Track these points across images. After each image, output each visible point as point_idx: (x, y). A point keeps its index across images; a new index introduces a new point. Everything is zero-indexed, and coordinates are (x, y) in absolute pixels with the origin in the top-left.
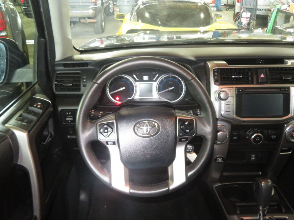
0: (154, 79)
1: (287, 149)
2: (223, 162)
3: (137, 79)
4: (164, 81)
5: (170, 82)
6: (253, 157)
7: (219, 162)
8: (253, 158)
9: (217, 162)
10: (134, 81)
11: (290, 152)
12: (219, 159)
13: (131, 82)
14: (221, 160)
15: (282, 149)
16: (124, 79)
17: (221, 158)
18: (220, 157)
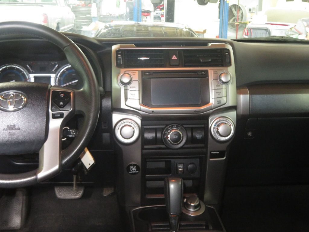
0: (53, 71)
1: (218, 153)
2: (138, 172)
3: (31, 71)
4: (66, 73)
5: (73, 75)
6: (180, 168)
7: (134, 172)
8: (180, 170)
9: (130, 172)
10: (27, 72)
11: (223, 157)
12: (132, 168)
13: (23, 74)
14: (135, 170)
15: (212, 153)
16: (15, 71)
17: (135, 167)
18: (134, 165)
